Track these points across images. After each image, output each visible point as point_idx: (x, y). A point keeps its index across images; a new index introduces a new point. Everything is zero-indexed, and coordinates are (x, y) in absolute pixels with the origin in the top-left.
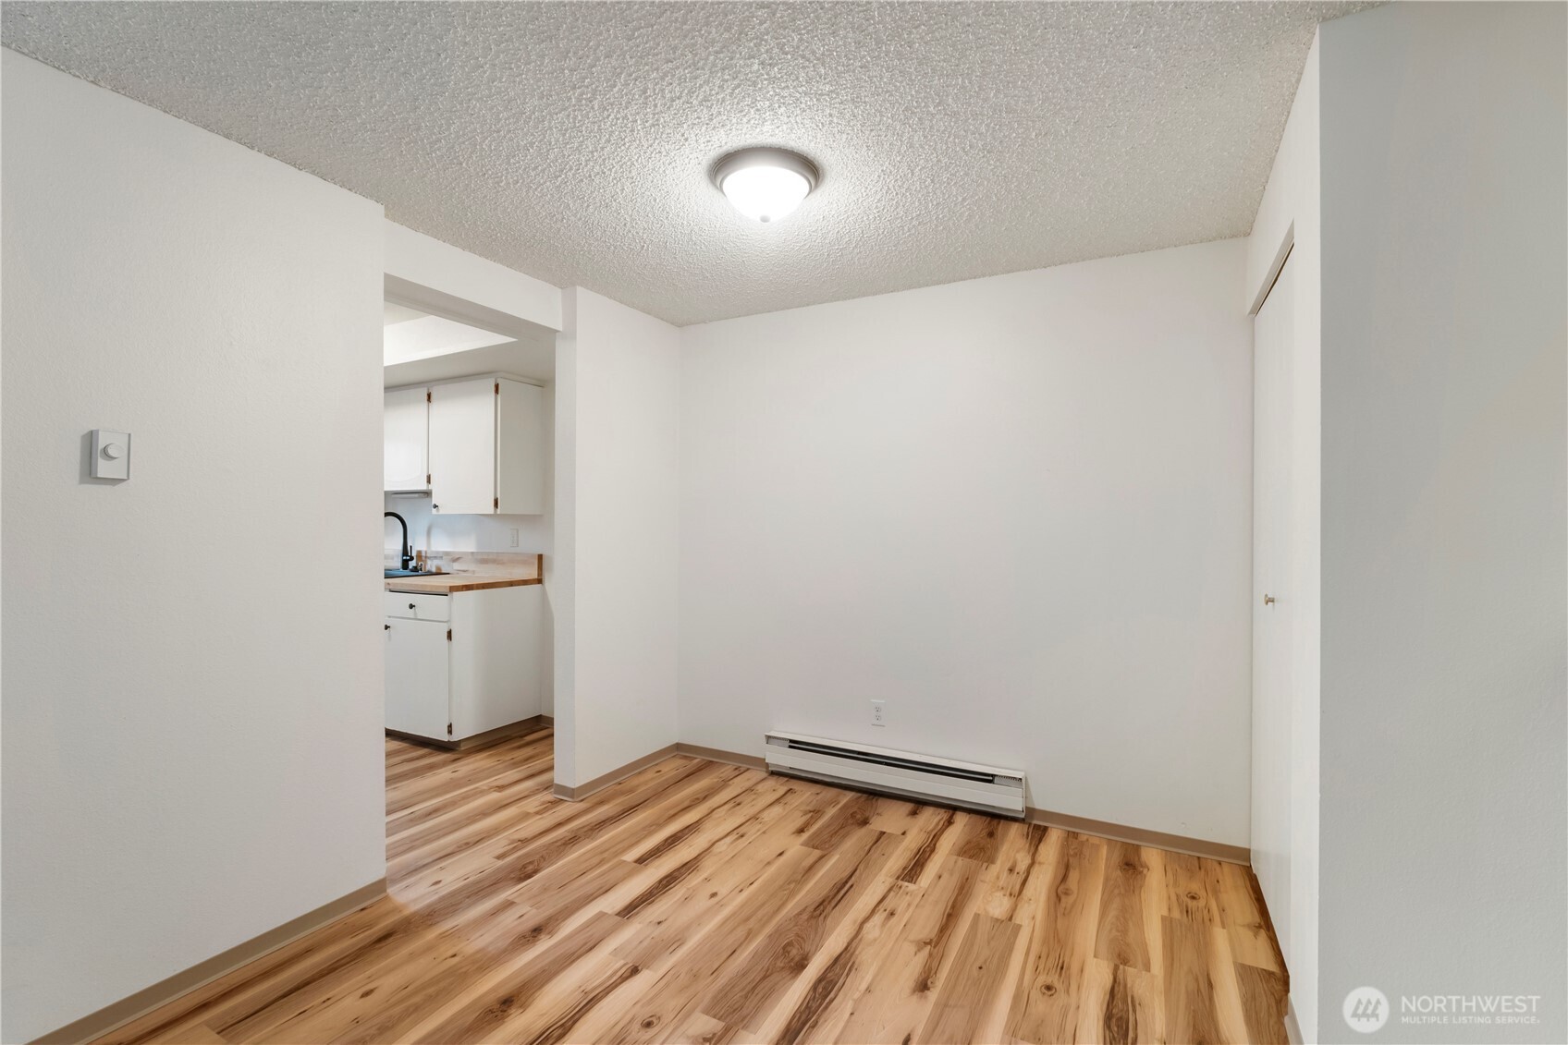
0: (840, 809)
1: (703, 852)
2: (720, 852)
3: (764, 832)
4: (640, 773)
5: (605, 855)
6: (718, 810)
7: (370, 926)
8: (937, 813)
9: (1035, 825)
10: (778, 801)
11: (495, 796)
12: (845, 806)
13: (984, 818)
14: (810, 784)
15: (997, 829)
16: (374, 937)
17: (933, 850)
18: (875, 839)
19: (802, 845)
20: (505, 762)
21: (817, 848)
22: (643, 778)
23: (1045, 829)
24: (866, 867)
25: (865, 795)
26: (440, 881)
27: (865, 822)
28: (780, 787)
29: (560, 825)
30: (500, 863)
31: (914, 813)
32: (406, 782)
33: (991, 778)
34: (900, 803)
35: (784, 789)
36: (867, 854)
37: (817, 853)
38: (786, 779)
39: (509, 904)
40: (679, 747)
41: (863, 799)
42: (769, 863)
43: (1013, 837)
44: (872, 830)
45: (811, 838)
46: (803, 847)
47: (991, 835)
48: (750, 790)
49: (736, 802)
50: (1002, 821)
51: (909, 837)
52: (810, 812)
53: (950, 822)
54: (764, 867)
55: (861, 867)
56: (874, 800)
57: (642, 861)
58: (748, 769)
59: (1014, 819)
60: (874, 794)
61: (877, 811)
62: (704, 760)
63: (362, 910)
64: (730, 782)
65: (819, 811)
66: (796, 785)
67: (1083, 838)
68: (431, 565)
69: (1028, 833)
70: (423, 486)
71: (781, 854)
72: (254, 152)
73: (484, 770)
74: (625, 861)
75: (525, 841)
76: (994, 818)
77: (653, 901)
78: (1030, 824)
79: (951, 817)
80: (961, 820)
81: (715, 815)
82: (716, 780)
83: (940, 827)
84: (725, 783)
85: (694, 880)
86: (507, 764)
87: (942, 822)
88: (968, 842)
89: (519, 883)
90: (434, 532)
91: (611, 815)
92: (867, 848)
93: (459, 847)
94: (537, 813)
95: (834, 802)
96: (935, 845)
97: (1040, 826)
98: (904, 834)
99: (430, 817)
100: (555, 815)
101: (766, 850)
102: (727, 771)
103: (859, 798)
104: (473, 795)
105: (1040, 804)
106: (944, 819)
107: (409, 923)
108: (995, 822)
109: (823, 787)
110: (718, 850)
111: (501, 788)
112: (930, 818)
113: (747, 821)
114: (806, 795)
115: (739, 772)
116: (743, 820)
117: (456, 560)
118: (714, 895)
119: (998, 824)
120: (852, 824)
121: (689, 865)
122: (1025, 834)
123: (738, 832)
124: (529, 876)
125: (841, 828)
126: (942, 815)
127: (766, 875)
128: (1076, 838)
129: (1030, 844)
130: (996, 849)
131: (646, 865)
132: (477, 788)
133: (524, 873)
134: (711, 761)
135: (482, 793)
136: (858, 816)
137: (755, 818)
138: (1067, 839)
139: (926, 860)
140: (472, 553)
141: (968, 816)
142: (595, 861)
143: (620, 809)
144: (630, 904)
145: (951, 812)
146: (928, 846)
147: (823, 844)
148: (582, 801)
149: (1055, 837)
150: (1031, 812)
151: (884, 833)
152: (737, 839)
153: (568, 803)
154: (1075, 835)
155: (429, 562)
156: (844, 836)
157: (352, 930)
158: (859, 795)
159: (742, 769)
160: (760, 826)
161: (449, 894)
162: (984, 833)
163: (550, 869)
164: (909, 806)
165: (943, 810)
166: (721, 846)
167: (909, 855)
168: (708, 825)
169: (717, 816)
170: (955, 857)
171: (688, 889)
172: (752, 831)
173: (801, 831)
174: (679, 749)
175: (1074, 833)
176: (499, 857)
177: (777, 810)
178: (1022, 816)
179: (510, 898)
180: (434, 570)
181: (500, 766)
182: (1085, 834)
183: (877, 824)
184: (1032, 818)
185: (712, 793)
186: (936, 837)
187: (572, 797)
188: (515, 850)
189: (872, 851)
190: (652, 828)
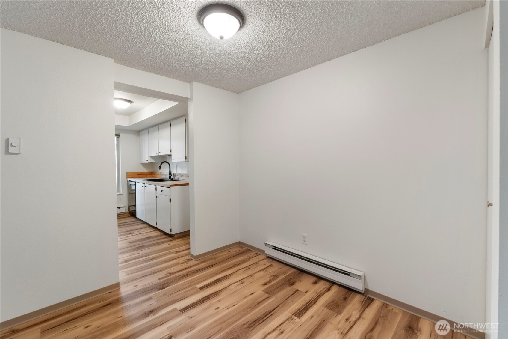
0: (286, 276)
1: (224, 288)
2: (231, 289)
3: (251, 283)
4: (223, 252)
5: (192, 284)
6: (240, 270)
7: (107, 299)
8: (325, 284)
9: (368, 297)
10: (264, 269)
11: (174, 255)
12: (289, 275)
13: (346, 290)
14: (280, 264)
15: (349, 296)
16: (105, 304)
17: (315, 303)
18: (293, 292)
19: (263, 291)
20: (185, 242)
21: (267, 294)
22: (222, 254)
23: (373, 300)
24: (283, 306)
25: (299, 271)
26: (137, 285)
27: (293, 284)
28: (267, 263)
29: (186, 269)
30: (159, 281)
31: (315, 283)
32: (153, 247)
33: (348, 273)
34: (312, 277)
35: (270, 264)
36: (286, 300)
37: (267, 295)
38: (272, 260)
39: (151, 298)
40: (239, 243)
41: (297, 273)
42: (245, 297)
43: (356, 301)
44: (294, 288)
45: (268, 288)
46: (263, 292)
47: (345, 299)
48: (257, 263)
49: (248, 268)
50: (353, 293)
51: (308, 294)
52: (274, 276)
53: (329, 290)
54: (243, 299)
55: (280, 306)
56: (302, 274)
57: (202, 288)
58: (260, 254)
59: (359, 293)
60: (302, 271)
61: (300, 280)
62: (247, 249)
63: (109, 293)
64: (251, 259)
65: (277, 276)
66: (275, 264)
67: (390, 308)
68: (176, 178)
69: (363, 301)
70: (169, 153)
71: (252, 294)
72: (64, 46)
73: (177, 245)
74: (197, 287)
75: (171, 274)
76: (351, 290)
77: (195, 307)
78: (366, 296)
79: (331, 287)
80: (335, 289)
81: (238, 272)
82: (246, 257)
83: (324, 291)
84: (249, 259)
85: (214, 300)
86: (185, 243)
87: (325, 289)
88: (333, 301)
89: (159, 291)
90: (177, 167)
91: (203, 267)
92: (288, 297)
93: (151, 273)
94: (182, 263)
95: (285, 273)
96: (317, 300)
97: (370, 298)
98: (306, 292)
99: (151, 260)
100: (187, 265)
101: (247, 292)
102: (252, 254)
103: (296, 272)
104: (168, 254)
105: (371, 288)
106: (327, 288)
107: (118, 300)
108: (350, 292)
109: (284, 265)
110: (231, 288)
111: (177, 252)
112: (322, 285)
113: (248, 277)
114: (276, 268)
115: (257, 255)
116: (247, 276)
117: (182, 176)
118: (218, 308)
119: (351, 294)
120: (287, 284)
121: (216, 293)
122: (362, 301)
123: (242, 282)
124: (163, 288)
125: (282, 285)
126: (328, 285)
127: (242, 302)
128: (387, 308)
129: (362, 307)
130: (344, 307)
131: (202, 290)
132: (171, 251)
133: (162, 286)
134: (249, 250)
135: (171, 253)
136: (292, 281)
137: (251, 276)
138: (382, 307)
139: (310, 307)
140: (186, 174)
141: (339, 288)
142: (187, 285)
143: (208, 265)
144: (187, 307)
145: (332, 284)
146: (314, 300)
147: (270, 292)
148: (198, 260)
149: (376, 305)
150: (367, 291)
151: (298, 290)
152: (240, 284)
153: (194, 261)
154: (387, 306)
155: (176, 177)
156: (281, 289)
157: (102, 299)
158: (297, 271)
159: (258, 254)
160: (252, 279)
161: (137, 291)
162: (342, 298)
163: (171, 286)
164: (315, 279)
165: (329, 283)
166: (233, 287)
167: (304, 303)
168: (232, 276)
169: (239, 273)
170: (324, 308)
171: (210, 304)
172: (247, 281)
173: (266, 284)
174: (240, 244)
175: (387, 304)
176: (159, 279)
177: (262, 273)
178: (363, 292)
179: (152, 296)
180: (177, 179)
181: (182, 244)
182: (392, 306)
183: (297, 286)
184: (368, 294)
185: (243, 263)
186: (319, 296)
187: (195, 259)
188: (166, 277)
189: (289, 298)
190: (214, 275)
